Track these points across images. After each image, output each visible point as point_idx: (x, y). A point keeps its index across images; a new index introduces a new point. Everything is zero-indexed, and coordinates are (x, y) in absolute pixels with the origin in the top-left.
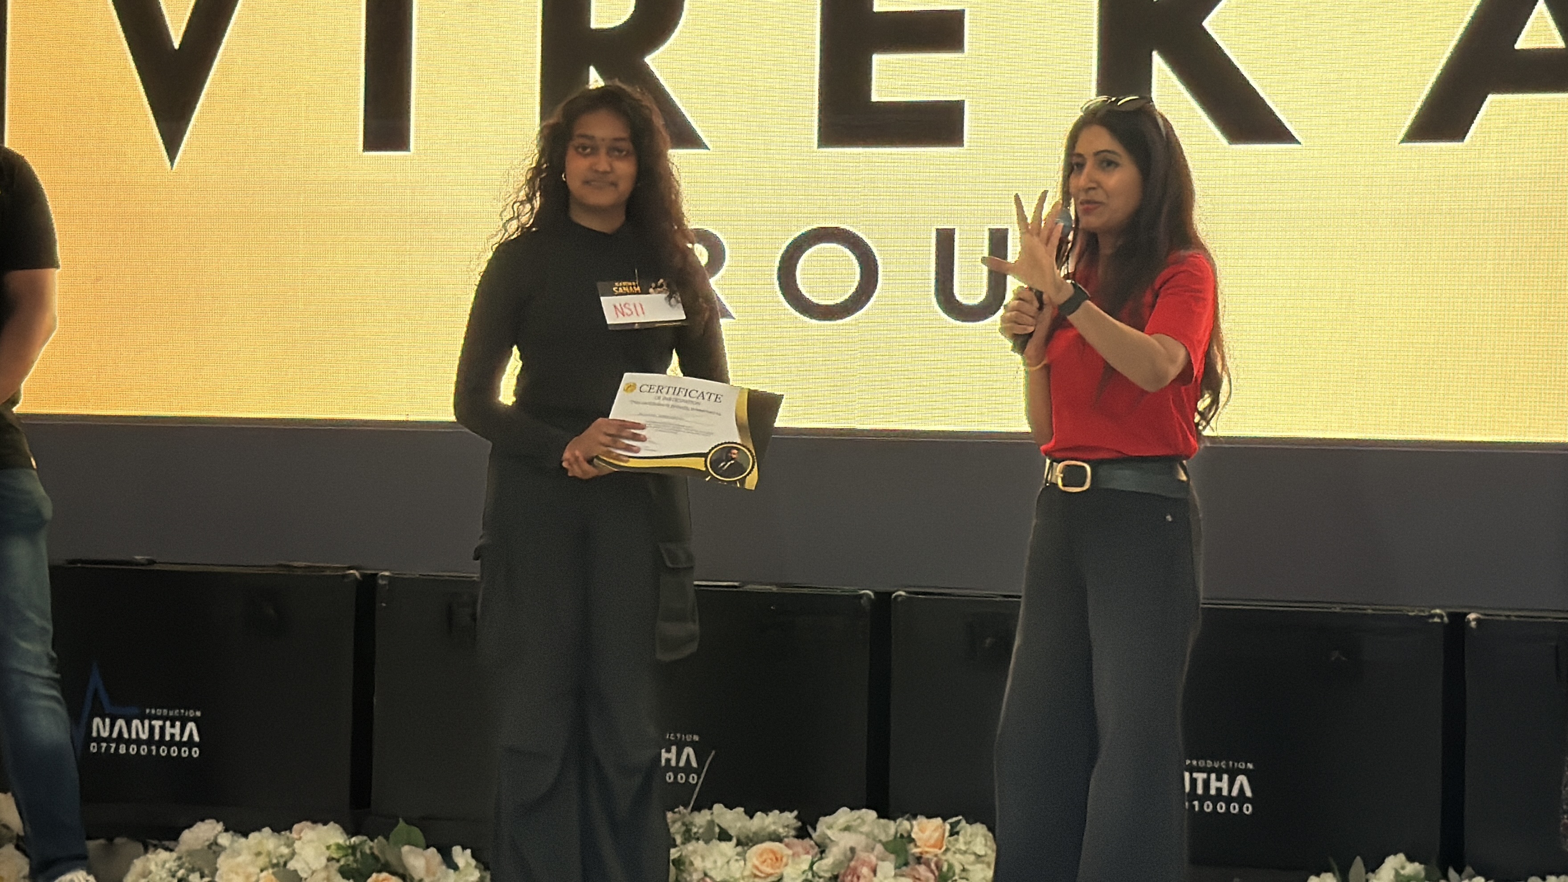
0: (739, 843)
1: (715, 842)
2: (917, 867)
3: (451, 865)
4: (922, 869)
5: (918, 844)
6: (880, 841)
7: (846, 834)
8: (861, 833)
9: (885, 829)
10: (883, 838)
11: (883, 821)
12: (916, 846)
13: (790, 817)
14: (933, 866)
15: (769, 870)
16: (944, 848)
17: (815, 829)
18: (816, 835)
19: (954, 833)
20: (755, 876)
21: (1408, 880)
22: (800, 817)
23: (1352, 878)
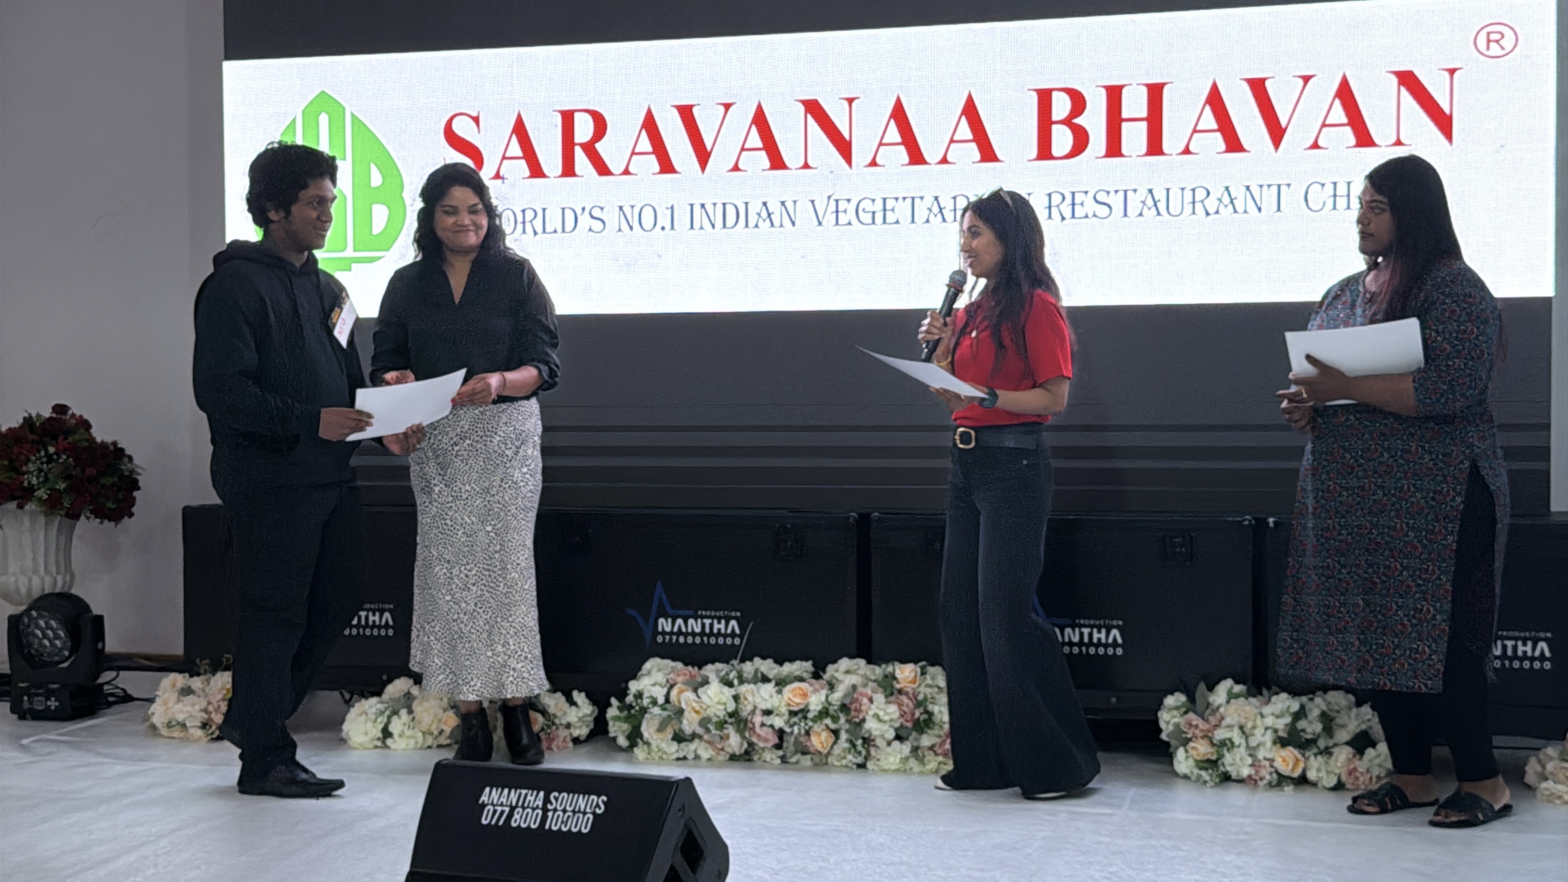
0: (777, 684)
1: (760, 684)
2: (900, 697)
3: (572, 703)
4: (904, 698)
5: (900, 680)
6: (871, 680)
7: (849, 677)
8: (857, 674)
9: (873, 671)
10: (873, 677)
11: (872, 666)
12: (898, 683)
13: (808, 665)
14: (911, 696)
15: (798, 700)
16: (917, 684)
17: (824, 671)
18: (826, 676)
19: (923, 673)
20: (789, 705)
21: (1237, 696)
22: (814, 665)
23: (1198, 695)
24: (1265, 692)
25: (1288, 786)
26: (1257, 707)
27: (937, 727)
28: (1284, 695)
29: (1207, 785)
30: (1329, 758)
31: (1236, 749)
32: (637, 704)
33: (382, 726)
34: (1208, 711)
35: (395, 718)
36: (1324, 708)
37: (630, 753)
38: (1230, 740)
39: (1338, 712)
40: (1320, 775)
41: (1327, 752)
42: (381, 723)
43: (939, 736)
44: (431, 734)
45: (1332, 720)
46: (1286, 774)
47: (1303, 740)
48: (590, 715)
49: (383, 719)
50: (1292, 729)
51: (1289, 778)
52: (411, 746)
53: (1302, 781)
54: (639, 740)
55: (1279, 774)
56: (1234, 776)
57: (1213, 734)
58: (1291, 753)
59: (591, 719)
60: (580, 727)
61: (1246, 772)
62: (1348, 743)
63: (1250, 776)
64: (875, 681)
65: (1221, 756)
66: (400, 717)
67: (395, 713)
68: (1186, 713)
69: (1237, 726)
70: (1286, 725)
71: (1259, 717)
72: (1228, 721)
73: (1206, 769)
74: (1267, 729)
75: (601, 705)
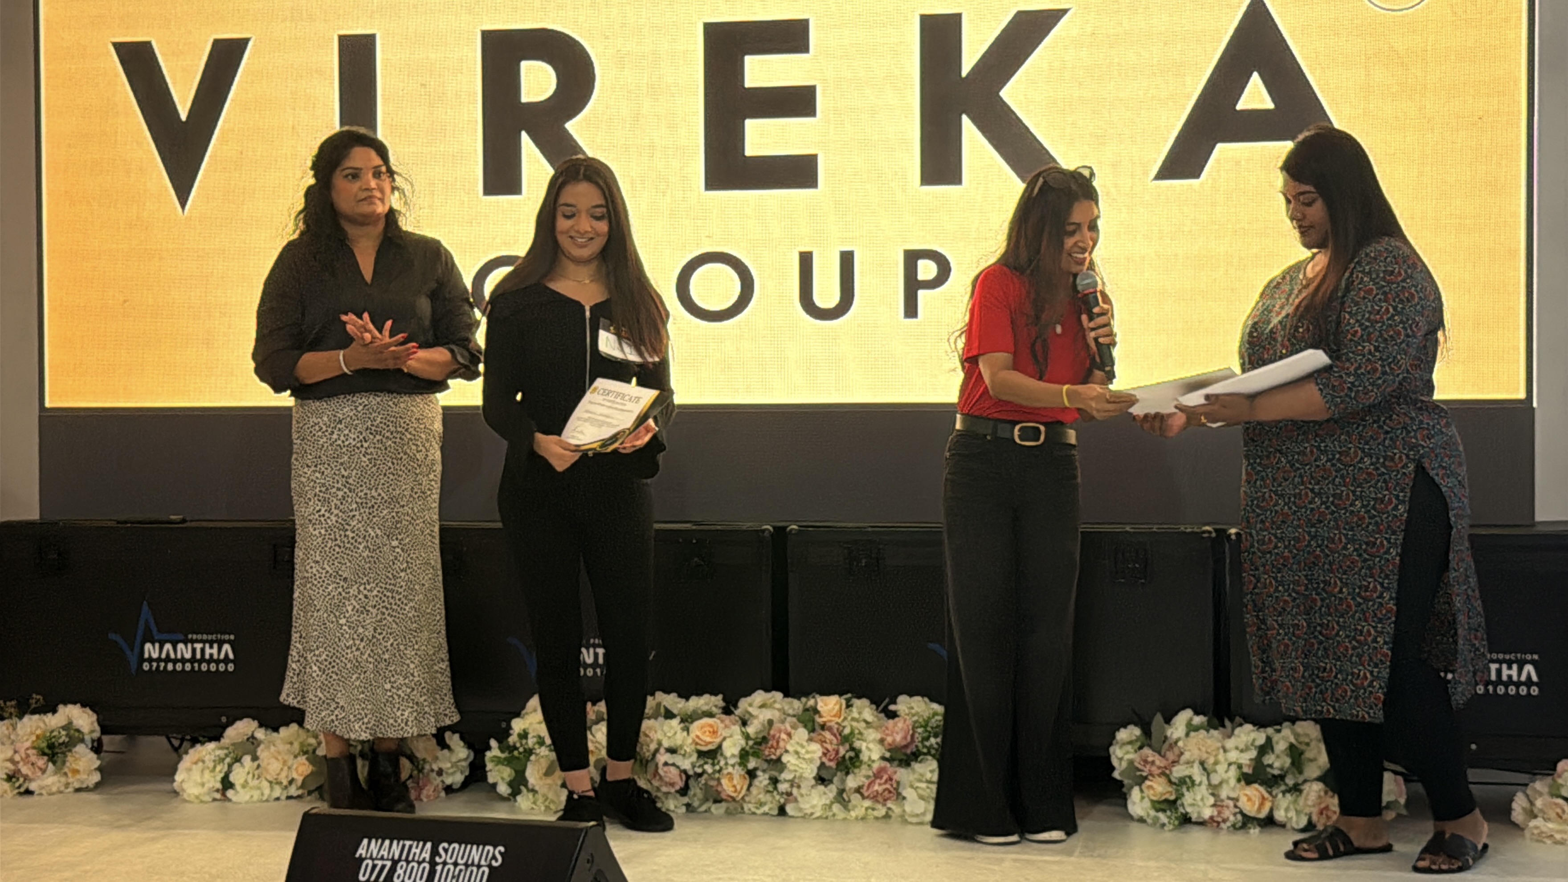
0: (682, 721)
1: (664, 719)
2: (823, 733)
3: (444, 746)
4: (827, 735)
5: (823, 714)
6: (789, 715)
7: (764, 710)
8: (774, 708)
9: (792, 705)
10: (791, 712)
11: (790, 700)
12: (821, 716)
13: (717, 699)
14: (835, 731)
15: (708, 739)
16: (842, 718)
17: (736, 706)
18: (737, 712)
19: (849, 706)
20: (697, 744)
21: (1197, 729)
22: (724, 700)
23: (1154, 728)
24: (1227, 723)
25: (1255, 828)
26: (1220, 741)
27: (864, 767)
28: (1248, 727)
29: (1166, 828)
30: (1298, 796)
31: (1196, 788)
32: (522, 745)
33: (222, 775)
34: (1166, 746)
35: (237, 764)
36: (1292, 740)
37: (511, 803)
38: (1190, 777)
39: (1308, 744)
40: (1290, 815)
41: (1296, 789)
42: (220, 772)
43: (868, 777)
44: (280, 783)
45: (1302, 753)
46: (1252, 814)
47: (1270, 776)
48: (465, 760)
49: (222, 769)
50: (1258, 763)
51: (1254, 819)
52: (255, 798)
53: (1269, 822)
54: (522, 788)
55: (1244, 815)
56: (1194, 817)
57: (1171, 771)
58: (1256, 791)
59: (465, 764)
60: (453, 774)
61: (1207, 813)
62: (1319, 779)
63: (1212, 818)
64: (794, 716)
65: (1180, 796)
66: (242, 765)
67: (238, 760)
68: (1141, 748)
69: (1197, 762)
70: (1251, 760)
71: (1221, 751)
72: (1187, 756)
73: (1164, 811)
74: (1230, 764)
75: (478, 749)
